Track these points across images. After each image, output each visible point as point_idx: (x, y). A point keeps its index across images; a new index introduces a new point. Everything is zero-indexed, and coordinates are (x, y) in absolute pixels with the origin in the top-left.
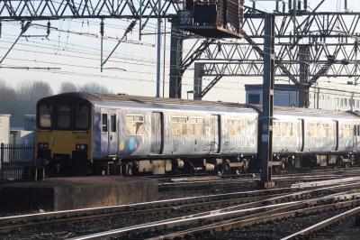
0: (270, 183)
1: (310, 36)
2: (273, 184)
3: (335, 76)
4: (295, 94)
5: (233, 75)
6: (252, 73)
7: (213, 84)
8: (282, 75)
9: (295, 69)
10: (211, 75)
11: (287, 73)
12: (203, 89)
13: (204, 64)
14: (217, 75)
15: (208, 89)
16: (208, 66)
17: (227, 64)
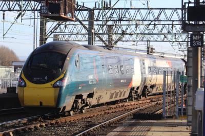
1: (113, 20)
3: (127, 41)
6: (83, 40)
8: (99, 41)
9: (105, 38)
11: (102, 40)
13: (58, 35)
16: (60, 36)
17: (70, 35)
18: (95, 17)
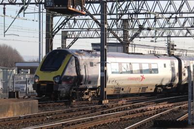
0: (105, 101)
1: (128, 14)
2: (108, 101)
3: (144, 37)
4: (120, 48)
5: (84, 38)
6: (95, 36)
7: (73, 43)
8: (113, 37)
9: (120, 34)
10: (71, 38)
11: (116, 36)
12: (67, 46)
13: (67, 31)
14: (75, 38)
15: (70, 46)
16: (69, 33)
17: (81, 31)
18: (108, 10)
